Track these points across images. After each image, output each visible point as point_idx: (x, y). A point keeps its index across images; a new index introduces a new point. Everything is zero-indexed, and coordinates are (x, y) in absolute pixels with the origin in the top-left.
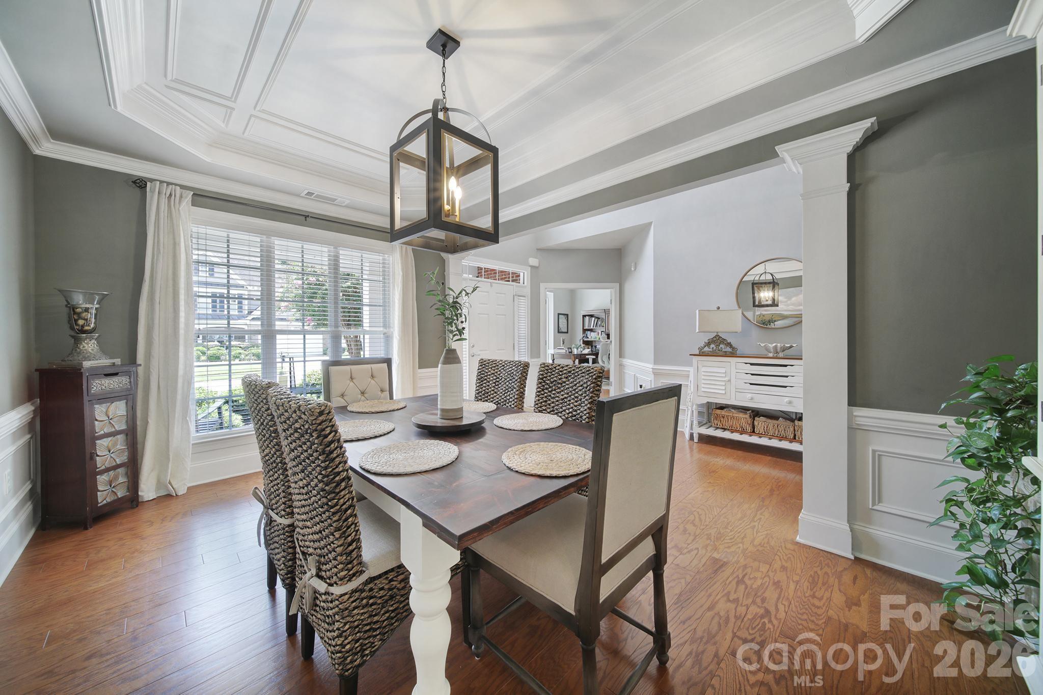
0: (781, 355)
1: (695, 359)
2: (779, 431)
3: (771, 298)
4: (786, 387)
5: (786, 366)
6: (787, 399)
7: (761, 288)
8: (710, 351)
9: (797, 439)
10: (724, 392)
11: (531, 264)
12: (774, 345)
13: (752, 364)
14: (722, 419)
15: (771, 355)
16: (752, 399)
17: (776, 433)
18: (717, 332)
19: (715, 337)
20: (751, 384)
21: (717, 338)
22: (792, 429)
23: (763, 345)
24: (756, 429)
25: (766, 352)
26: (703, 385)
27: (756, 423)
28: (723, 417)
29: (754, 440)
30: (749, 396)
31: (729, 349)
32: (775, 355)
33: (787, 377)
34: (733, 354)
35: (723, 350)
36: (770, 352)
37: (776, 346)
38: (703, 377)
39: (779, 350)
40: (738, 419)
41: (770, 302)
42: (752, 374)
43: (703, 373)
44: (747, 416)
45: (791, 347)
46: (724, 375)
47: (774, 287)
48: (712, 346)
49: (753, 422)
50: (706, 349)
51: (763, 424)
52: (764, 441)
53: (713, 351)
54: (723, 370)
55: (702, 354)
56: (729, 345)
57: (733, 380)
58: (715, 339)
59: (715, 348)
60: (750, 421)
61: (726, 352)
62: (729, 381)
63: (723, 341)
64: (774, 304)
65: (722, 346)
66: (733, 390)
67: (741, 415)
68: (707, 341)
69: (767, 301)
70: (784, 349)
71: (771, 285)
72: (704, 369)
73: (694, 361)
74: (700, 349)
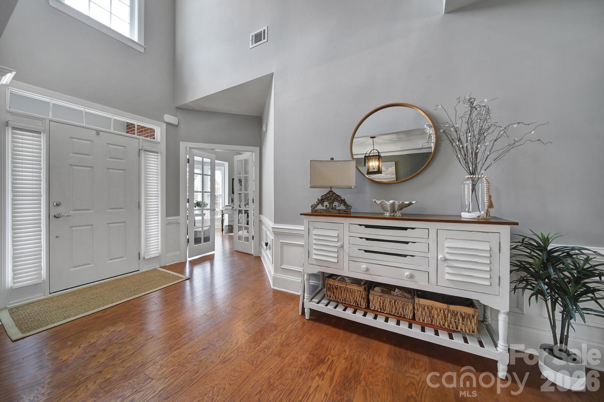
0: (398, 214)
1: (306, 219)
2: (396, 309)
3: (377, 167)
4: (405, 256)
5: (405, 229)
6: (407, 273)
7: (370, 160)
8: (323, 210)
9: (417, 320)
10: (336, 261)
11: (166, 121)
12: (391, 201)
13: (367, 226)
14: (335, 291)
15: (387, 214)
16: (367, 270)
17: (394, 310)
18: (331, 187)
19: (328, 193)
20: (366, 251)
21: (331, 194)
22: (411, 307)
23: (378, 202)
24: (371, 304)
25: (381, 211)
26: (314, 252)
27: (371, 298)
28: (336, 288)
29: (369, 320)
30: (364, 266)
31: (342, 207)
32: (392, 214)
33: (407, 243)
34: (347, 213)
35: (337, 208)
36: (387, 211)
37: (393, 205)
38: (314, 242)
39: (396, 208)
40: (351, 292)
41: (376, 170)
42: (367, 239)
43: (314, 237)
44: (362, 289)
45: (410, 204)
46: (337, 240)
47: (379, 159)
48: (326, 203)
49: (368, 295)
50: (320, 207)
51: (379, 299)
52: (380, 323)
53: (327, 210)
54: (335, 234)
55: (315, 213)
56: (343, 202)
57: (346, 247)
58: (328, 195)
59: (328, 206)
60: (364, 294)
61: (339, 210)
62: (342, 246)
63: (337, 198)
64: (379, 171)
65: (336, 203)
66: (346, 259)
67: (355, 287)
68: (320, 198)
69: (374, 168)
70: (402, 207)
71: (377, 157)
72: (315, 232)
73: (304, 221)
74: (313, 207)
